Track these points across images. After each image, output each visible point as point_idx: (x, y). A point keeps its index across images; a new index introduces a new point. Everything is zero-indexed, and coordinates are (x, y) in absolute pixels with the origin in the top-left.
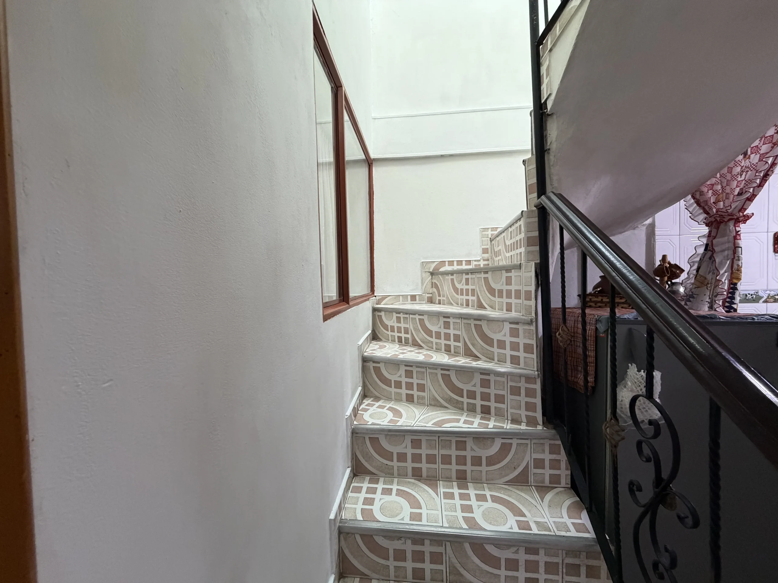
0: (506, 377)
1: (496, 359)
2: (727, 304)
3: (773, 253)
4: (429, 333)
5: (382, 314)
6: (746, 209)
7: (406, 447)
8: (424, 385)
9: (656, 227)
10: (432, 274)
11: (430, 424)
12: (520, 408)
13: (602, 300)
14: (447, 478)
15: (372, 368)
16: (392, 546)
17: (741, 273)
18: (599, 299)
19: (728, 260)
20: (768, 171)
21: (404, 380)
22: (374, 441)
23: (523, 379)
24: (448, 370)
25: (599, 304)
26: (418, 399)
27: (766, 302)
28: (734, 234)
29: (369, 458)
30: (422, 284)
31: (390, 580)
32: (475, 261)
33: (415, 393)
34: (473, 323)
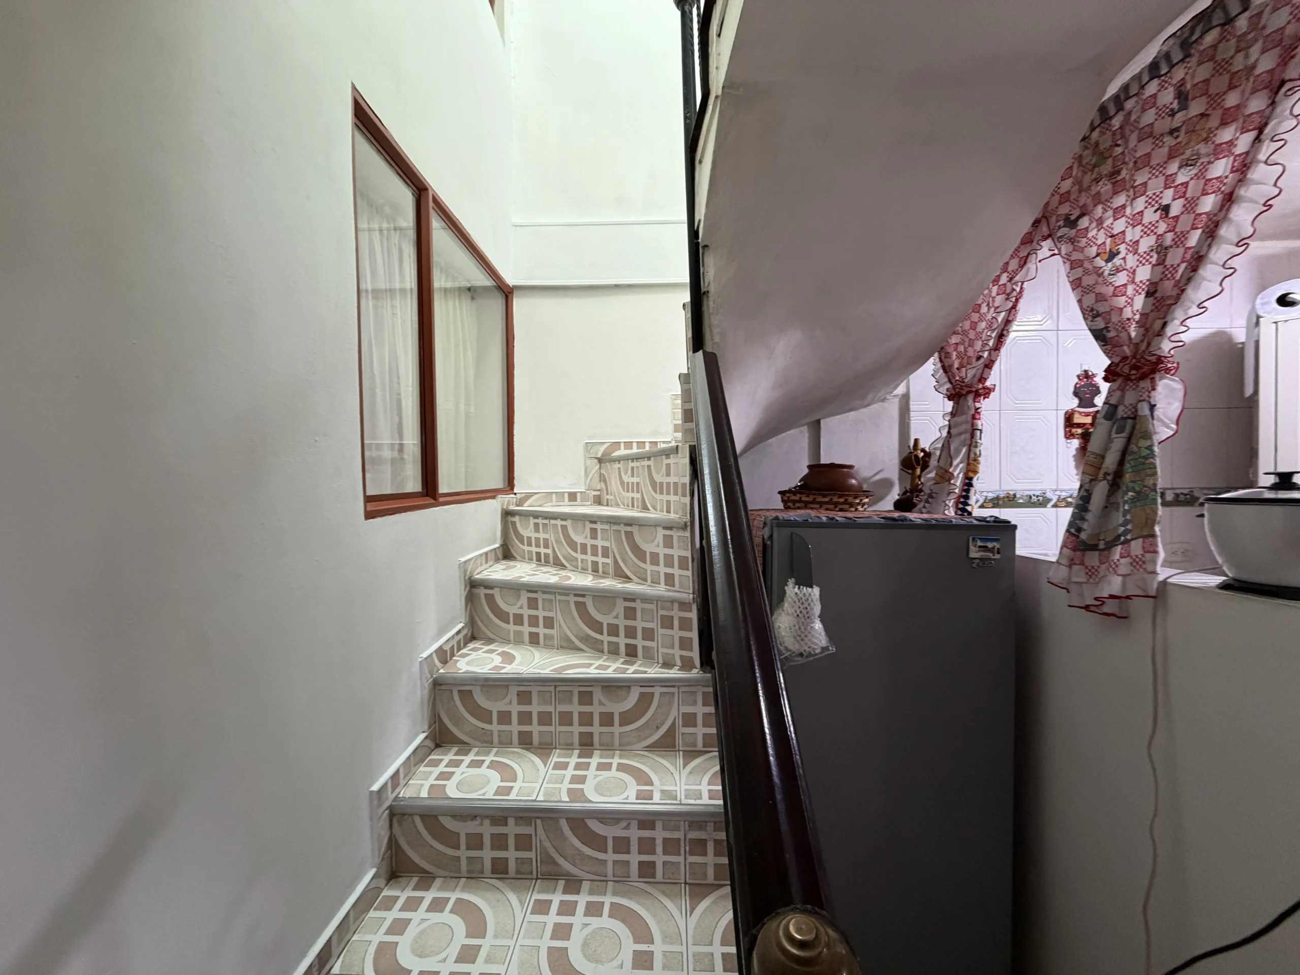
0: (655, 603)
1: (649, 579)
2: (961, 506)
3: (1064, 439)
4: (573, 545)
5: (517, 519)
6: (985, 379)
7: (510, 703)
8: (553, 618)
9: (911, 400)
10: (600, 461)
11: (547, 671)
12: (672, 647)
13: (800, 498)
14: (567, 745)
15: (482, 597)
16: (463, 829)
17: (979, 463)
18: (797, 498)
19: (964, 446)
20: (1003, 330)
21: (526, 612)
22: (466, 696)
23: (676, 606)
24: (583, 596)
25: (798, 505)
26: (545, 639)
27: (1055, 506)
28: (973, 411)
29: (458, 720)
30: (586, 475)
31: (460, 878)
32: (664, 442)
33: (541, 630)
34: (623, 529)
